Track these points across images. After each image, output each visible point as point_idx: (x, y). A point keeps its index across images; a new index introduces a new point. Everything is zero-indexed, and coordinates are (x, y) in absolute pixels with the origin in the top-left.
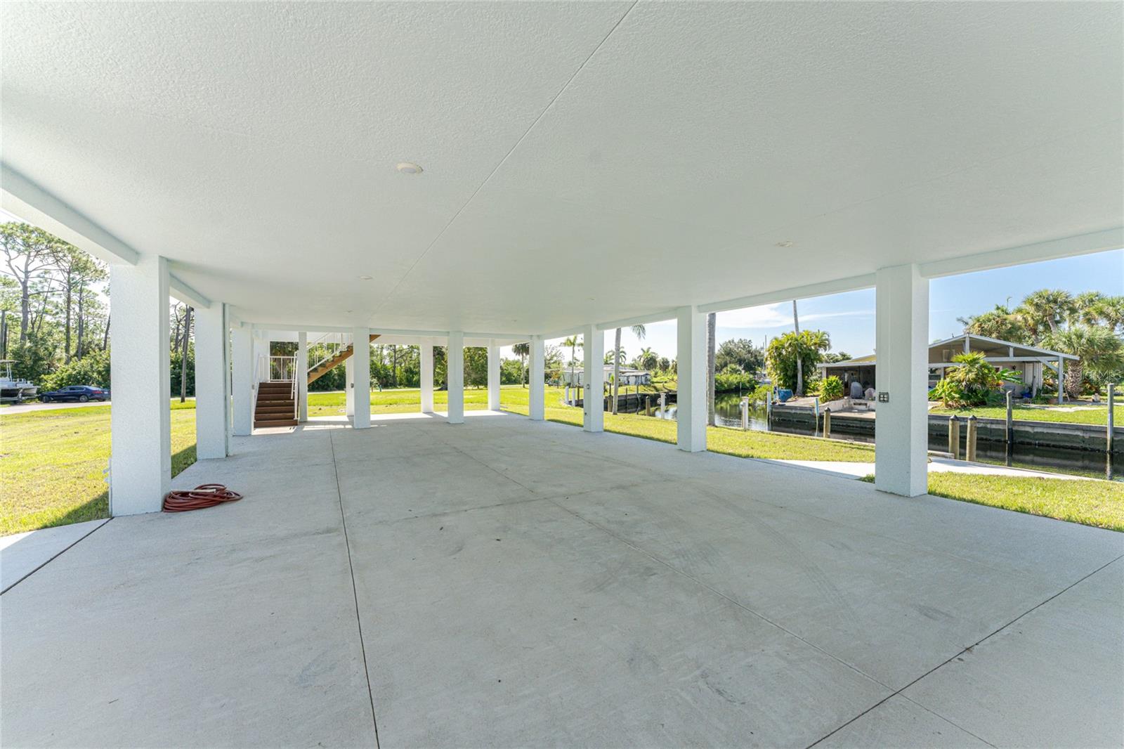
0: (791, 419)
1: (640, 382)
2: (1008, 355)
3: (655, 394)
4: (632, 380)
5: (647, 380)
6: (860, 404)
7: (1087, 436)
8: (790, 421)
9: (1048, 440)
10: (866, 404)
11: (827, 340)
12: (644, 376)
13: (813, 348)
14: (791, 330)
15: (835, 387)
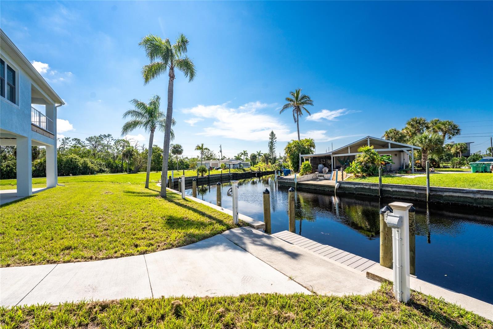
0: (286, 185)
1: (236, 167)
2: (388, 147)
3: (242, 173)
4: (232, 166)
5: (240, 166)
6: (321, 176)
7: (417, 192)
8: (285, 186)
9: (399, 195)
10: (323, 176)
11: (313, 143)
12: (238, 164)
13: (306, 147)
14: (297, 139)
15: (307, 167)
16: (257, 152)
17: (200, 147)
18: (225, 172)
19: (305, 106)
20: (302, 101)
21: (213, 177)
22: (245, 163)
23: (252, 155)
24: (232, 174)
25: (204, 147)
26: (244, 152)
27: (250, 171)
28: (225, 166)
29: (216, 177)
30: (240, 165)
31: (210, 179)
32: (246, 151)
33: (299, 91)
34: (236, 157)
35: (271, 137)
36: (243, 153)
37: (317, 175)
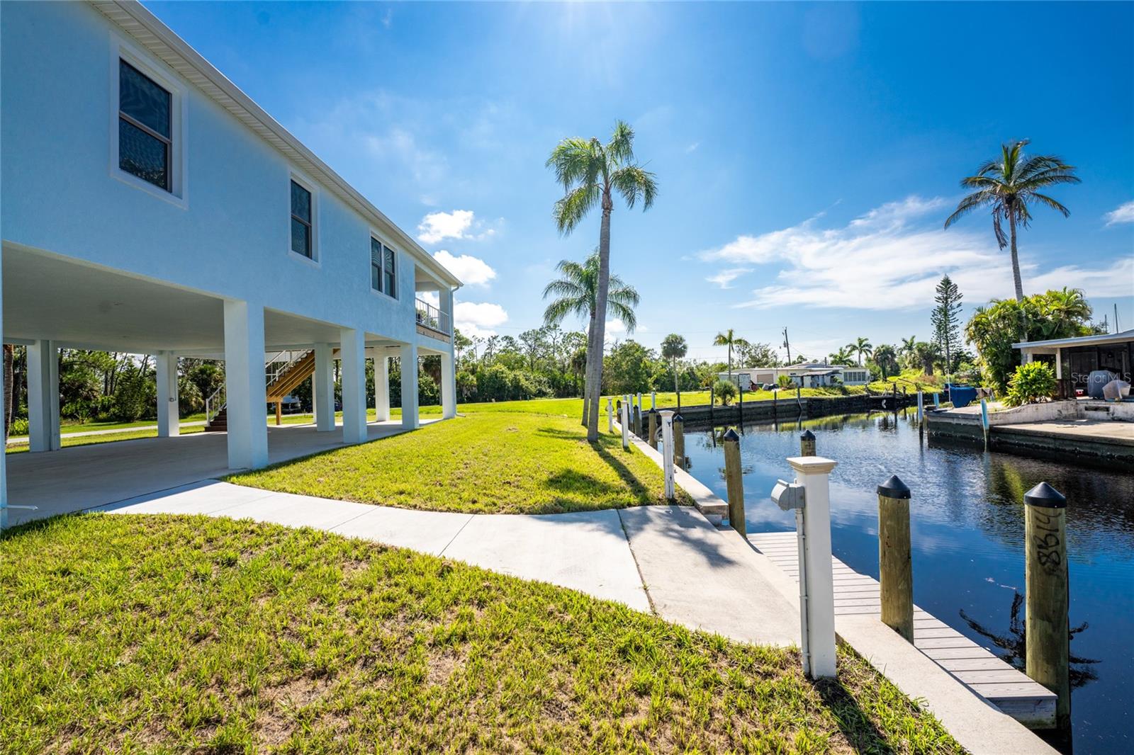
0: (952, 433)
1: (820, 383)
3: (837, 399)
4: (807, 381)
5: (833, 380)
6: (1096, 409)
8: (952, 436)
10: (1107, 409)
12: (827, 375)
13: (1050, 317)
14: (1012, 297)
15: (1035, 380)
16: (904, 340)
17: (724, 338)
18: (782, 394)
19: (1044, 189)
20: (1030, 176)
21: (753, 408)
22: (855, 373)
23: (879, 351)
24: (806, 402)
25: (734, 339)
26: (861, 342)
27: (865, 393)
28: (791, 382)
29: (760, 407)
30: (832, 377)
31: (743, 412)
32: (866, 340)
33: (1015, 149)
34: (835, 357)
35: (940, 295)
36: (858, 345)
37: (1082, 406)
